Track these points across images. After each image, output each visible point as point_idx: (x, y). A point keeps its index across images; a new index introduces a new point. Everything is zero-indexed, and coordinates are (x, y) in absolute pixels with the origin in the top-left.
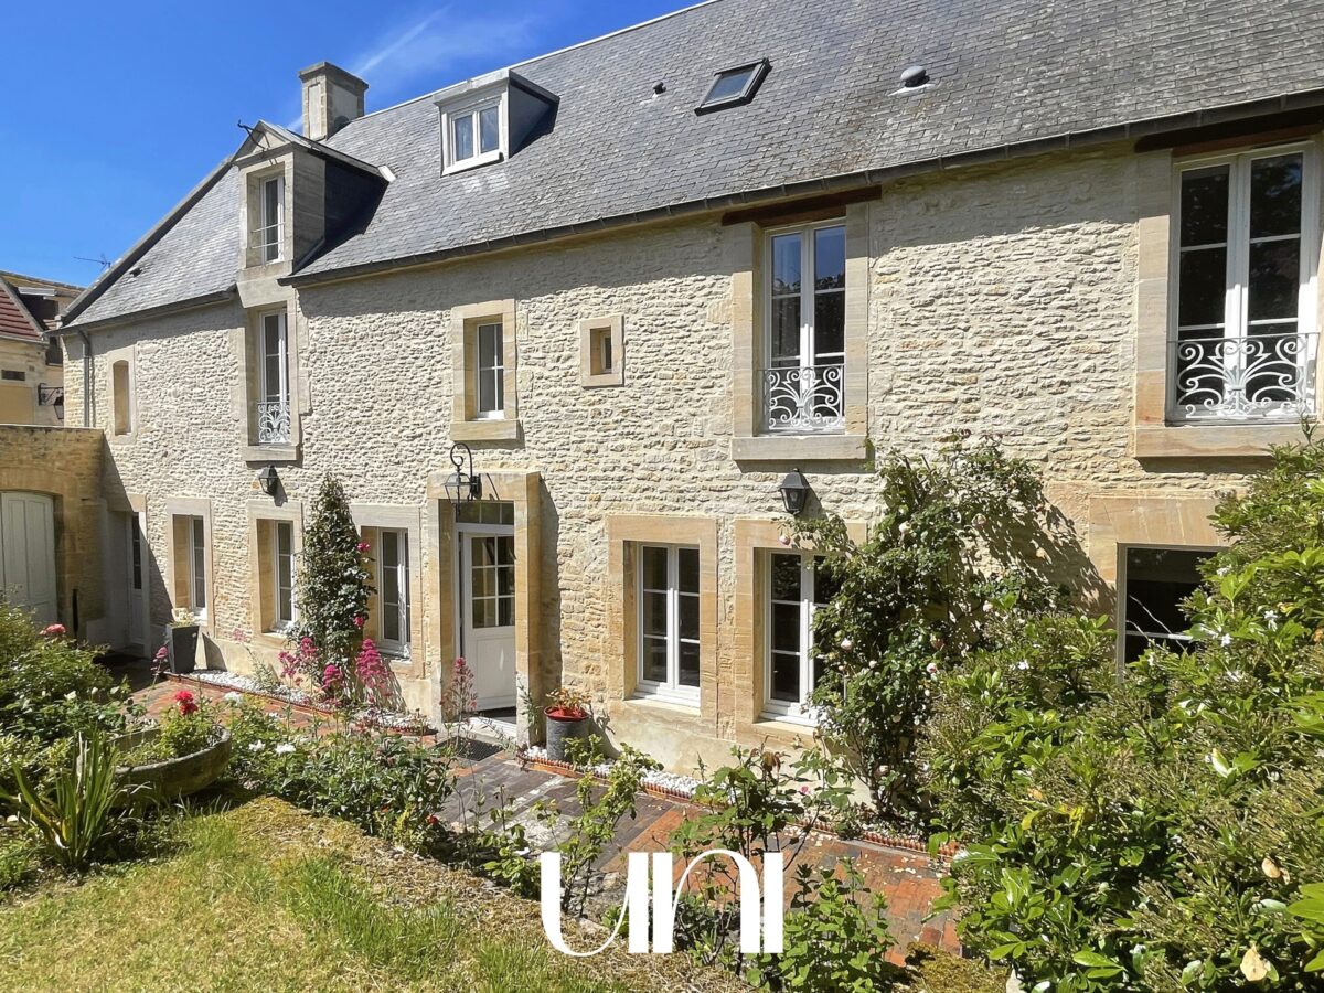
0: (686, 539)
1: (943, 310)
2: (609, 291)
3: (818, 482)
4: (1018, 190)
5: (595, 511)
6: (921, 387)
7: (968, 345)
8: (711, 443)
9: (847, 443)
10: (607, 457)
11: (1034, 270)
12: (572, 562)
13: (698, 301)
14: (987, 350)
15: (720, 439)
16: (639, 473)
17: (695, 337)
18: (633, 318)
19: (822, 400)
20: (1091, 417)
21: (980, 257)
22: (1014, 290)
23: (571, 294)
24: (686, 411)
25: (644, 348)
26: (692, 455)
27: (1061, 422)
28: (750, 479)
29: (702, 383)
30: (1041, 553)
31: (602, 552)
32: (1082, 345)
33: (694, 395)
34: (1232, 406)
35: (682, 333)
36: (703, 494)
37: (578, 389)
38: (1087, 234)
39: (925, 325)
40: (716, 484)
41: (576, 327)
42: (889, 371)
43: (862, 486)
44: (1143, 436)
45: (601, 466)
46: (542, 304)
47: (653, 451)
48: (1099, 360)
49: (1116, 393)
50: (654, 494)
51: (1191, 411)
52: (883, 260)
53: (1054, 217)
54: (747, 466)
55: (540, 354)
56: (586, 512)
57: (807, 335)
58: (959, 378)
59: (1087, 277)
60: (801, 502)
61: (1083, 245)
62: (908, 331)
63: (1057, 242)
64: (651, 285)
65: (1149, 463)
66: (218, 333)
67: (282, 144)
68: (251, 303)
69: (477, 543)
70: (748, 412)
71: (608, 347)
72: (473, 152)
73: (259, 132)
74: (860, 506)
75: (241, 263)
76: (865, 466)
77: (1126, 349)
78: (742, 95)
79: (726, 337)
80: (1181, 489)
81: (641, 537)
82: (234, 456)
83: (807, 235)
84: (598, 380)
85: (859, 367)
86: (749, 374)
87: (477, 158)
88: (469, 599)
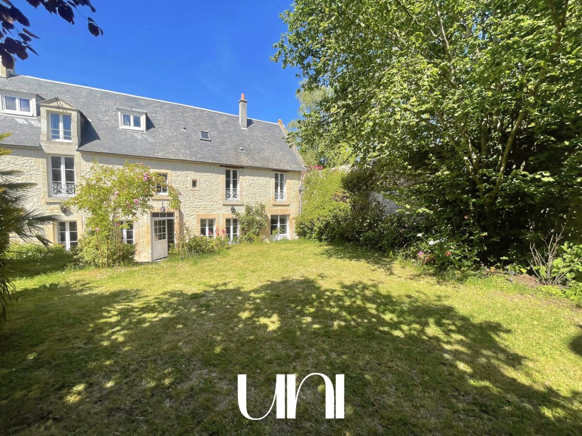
0: (211, 217)
1: (252, 185)
2: (196, 173)
3: (236, 208)
4: (261, 172)
5: (193, 213)
6: (250, 195)
7: (255, 190)
9: (240, 202)
10: (195, 203)
11: (262, 182)
12: (187, 223)
13: (215, 178)
14: (258, 191)
15: (219, 201)
16: (203, 206)
17: (215, 184)
18: (202, 179)
19: (235, 196)
20: (268, 200)
21: (256, 179)
22: (260, 184)
23: (187, 172)
24: (213, 196)
25: (204, 184)
26: (214, 203)
27: (265, 200)
28: (225, 207)
29: (216, 192)
30: (263, 216)
31: (195, 221)
32: (267, 192)
34: (279, 199)
35: (212, 183)
36: (216, 210)
37: (189, 190)
38: (268, 179)
39: (250, 187)
40: (218, 208)
41: (189, 178)
42: (246, 193)
43: (242, 208)
44: (273, 202)
45: (194, 205)
46: (179, 173)
47: (206, 203)
48: (269, 193)
49: (270, 197)
50: (207, 210)
51: (276, 200)
52: (245, 177)
53: (264, 176)
54: (224, 205)
55: (178, 183)
56: (190, 214)
57: (231, 185)
58: (254, 194)
59: (268, 184)
60: (233, 210)
62: (248, 187)
63: (265, 179)
64: (205, 174)
65: (273, 205)
66: (25, 158)
67: (70, 108)
68: (50, 152)
69: (156, 222)
70: (225, 197)
71: (194, 183)
72: (130, 125)
73: (57, 99)
74: (242, 211)
75: (43, 138)
76: (242, 205)
77: (271, 193)
78: (210, 139)
79: (221, 184)
80: (276, 208)
81: (204, 218)
82: (35, 200)
83: (231, 170)
84: (193, 189)
85: (241, 191)
86: (225, 191)
87: (132, 127)
88: (154, 234)
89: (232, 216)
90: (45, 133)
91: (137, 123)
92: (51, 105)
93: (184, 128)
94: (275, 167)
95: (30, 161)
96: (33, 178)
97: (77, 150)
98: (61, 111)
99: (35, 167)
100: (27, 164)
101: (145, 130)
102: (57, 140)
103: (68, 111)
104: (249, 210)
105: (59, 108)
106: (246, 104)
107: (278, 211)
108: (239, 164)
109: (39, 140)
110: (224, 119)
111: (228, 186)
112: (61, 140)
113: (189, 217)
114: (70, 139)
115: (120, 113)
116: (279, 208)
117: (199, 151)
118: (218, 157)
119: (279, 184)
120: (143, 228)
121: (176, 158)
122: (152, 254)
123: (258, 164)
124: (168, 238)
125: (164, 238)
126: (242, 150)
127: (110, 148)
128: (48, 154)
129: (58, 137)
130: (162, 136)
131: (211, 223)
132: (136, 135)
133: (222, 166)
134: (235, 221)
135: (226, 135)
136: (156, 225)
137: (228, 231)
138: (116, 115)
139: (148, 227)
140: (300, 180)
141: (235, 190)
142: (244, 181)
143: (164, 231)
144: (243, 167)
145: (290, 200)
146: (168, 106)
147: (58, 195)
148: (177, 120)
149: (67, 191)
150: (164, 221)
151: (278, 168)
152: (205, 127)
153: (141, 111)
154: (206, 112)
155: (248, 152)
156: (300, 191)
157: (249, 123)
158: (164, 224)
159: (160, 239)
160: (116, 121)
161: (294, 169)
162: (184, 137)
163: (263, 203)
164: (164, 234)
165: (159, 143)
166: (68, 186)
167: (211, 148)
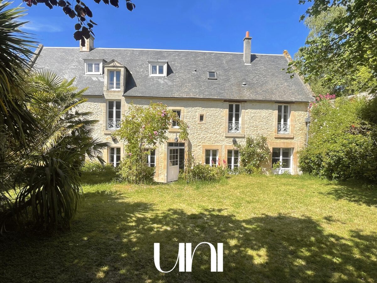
0: (214, 148)
1: (254, 118)
2: (203, 109)
3: (237, 140)
4: (263, 105)
5: (199, 144)
6: (251, 128)
7: (257, 123)
8: (221, 134)
9: (242, 134)
10: (202, 135)
11: (264, 115)
12: (195, 153)
13: (219, 112)
14: (259, 124)
15: (222, 133)
16: (208, 138)
17: (219, 118)
18: (208, 113)
19: (237, 128)
20: (270, 132)
21: (258, 112)
22: (262, 117)
23: (196, 108)
25: (210, 118)
26: (217, 135)
27: (267, 133)
28: (227, 139)
29: (220, 125)
30: (264, 149)
31: (201, 151)
32: (269, 124)
33: (218, 126)
34: (282, 132)
35: (216, 117)
36: (219, 141)
37: (197, 124)
38: (270, 111)
39: (252, 120)
40: (221, 140)
41: (197, 113)
42: (247, 125)
43: (243, 140)
44: (275, 135)
45: (201, 137)
46: (190, 109)
47: (211, 135)
48: (271, 126)
49: (272, 130)
50: (211, 141)
51: (279, 132)
52: (247, 111)
53: (267, 108)
54: (226, 137)
55: (189, 117)
56: (198, 144)
57: (234, 119)
58: (256, 127)
59: (270, 116)
60: (235, 142)
61: (269, 112)
62: (250, 120)
63: (267, 111)
64: (211, 109)
65: (276, 138)
66: (95, 103)
67: (121, 66)
68: (108, 98)
69: (171, 150)
70: (227, 129)
71: (202, 118)
72: (156, 73)
73: (113, 61)
74: (243, 143)
75: (105, 89)
76: (244, 137)
77: (273, 125)
78: (216, 78)
79: (224, 118)
80: (278, 141)
81: (208, 148)
82: (99, 132)
83: (234, 105)
84: (201, 123)
85: (243, 124)
86: (227, 124)
87: (158, 75)
88: (169, 161)
89: (233, 147)
90: (106, 86)
91: (161, 71)
92: (110, 65)
93: (195, 71)
94: (279, 99)
95: (98, 105)
96: (99, 117)
97: (123, 96)
98: (115, 68)
99: (100, 109)
100: (96, 107)
101: (166, 76)
102: (112, 90)
103: (119, 68)
104: (250, 142)
105: (114, 67)
106: (250, 41)
107: (281, 144)
108: (241, 99)
109: (102, 91)
110: (229, 58)
111: (230, 119)
112: (115, 89)
113: (196, 147)
114: (119, 88)
115: (150, 64)
116: (282, 140)
117: (207, 90)
118: (223, 93)
119: (283, 116)
120: (162, 155)
121: (188, 97)
122: (167, 176)
123: (260, 98)
124: (180, 165)
125: (177, 164)
126: (245, 85)
127: (143, 93)
128: (107, 99)
129: (113, 88)
130: (178, 80)
131: (215, 153)
132: (160, 80)
133: (225, 101)
134: (236, 153)
135: (231, 73)
136: (171, 153)
137: (229, 161)
138: (148, 67)
139: (165, 154)
140: (306, 111)
141: (237, 123)
142: (246, 114)
143: (177, 158)
144: (245, 101)
145: (295, 132)
146: (183, 54)
147: (111, 129)
148: (190, 65)
149: (116, 126)
150: (177, 150)
151: (281, 100)
152: (212, 67)
153: (164, 61)
154: (213, 54)
155: (251, 86)
156: (307, 123)
157: (253, 58)
158: (177, 153)
159: (174, 165)
160: (148, 71)
161: (300, 100)
162: (195, 78)
163: (265, 136)
164: (177, 161)
165: (176, 85)
166: (116, 122)
167: (217, 86)
